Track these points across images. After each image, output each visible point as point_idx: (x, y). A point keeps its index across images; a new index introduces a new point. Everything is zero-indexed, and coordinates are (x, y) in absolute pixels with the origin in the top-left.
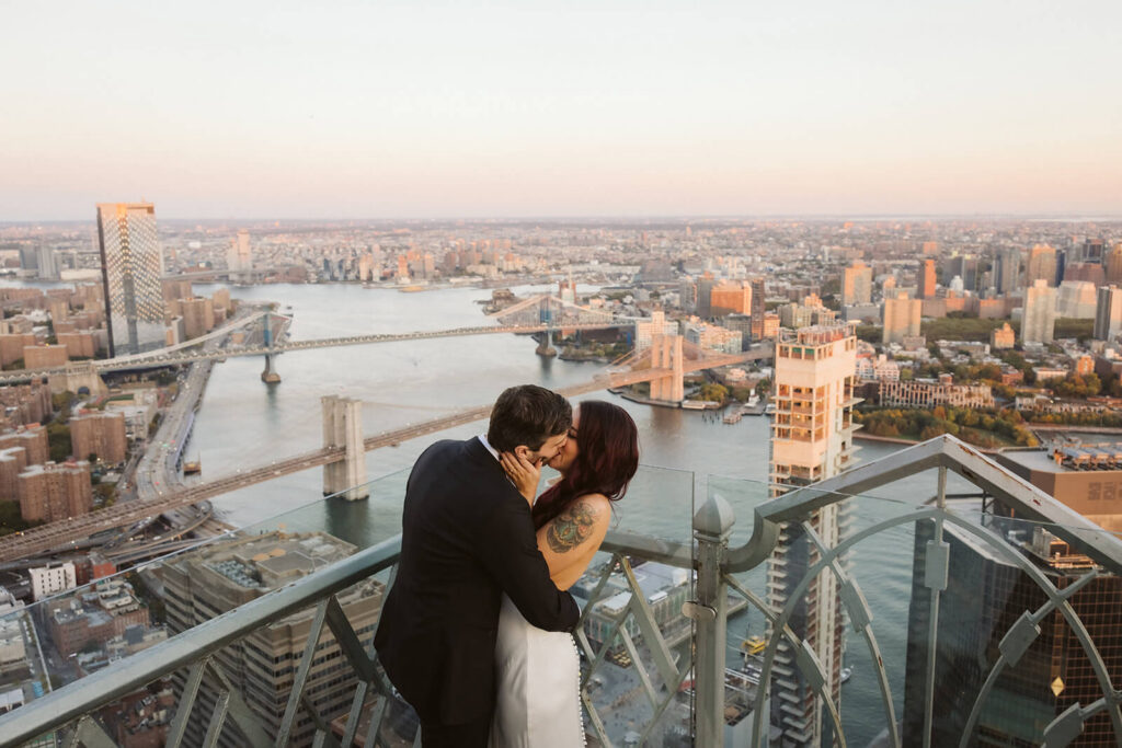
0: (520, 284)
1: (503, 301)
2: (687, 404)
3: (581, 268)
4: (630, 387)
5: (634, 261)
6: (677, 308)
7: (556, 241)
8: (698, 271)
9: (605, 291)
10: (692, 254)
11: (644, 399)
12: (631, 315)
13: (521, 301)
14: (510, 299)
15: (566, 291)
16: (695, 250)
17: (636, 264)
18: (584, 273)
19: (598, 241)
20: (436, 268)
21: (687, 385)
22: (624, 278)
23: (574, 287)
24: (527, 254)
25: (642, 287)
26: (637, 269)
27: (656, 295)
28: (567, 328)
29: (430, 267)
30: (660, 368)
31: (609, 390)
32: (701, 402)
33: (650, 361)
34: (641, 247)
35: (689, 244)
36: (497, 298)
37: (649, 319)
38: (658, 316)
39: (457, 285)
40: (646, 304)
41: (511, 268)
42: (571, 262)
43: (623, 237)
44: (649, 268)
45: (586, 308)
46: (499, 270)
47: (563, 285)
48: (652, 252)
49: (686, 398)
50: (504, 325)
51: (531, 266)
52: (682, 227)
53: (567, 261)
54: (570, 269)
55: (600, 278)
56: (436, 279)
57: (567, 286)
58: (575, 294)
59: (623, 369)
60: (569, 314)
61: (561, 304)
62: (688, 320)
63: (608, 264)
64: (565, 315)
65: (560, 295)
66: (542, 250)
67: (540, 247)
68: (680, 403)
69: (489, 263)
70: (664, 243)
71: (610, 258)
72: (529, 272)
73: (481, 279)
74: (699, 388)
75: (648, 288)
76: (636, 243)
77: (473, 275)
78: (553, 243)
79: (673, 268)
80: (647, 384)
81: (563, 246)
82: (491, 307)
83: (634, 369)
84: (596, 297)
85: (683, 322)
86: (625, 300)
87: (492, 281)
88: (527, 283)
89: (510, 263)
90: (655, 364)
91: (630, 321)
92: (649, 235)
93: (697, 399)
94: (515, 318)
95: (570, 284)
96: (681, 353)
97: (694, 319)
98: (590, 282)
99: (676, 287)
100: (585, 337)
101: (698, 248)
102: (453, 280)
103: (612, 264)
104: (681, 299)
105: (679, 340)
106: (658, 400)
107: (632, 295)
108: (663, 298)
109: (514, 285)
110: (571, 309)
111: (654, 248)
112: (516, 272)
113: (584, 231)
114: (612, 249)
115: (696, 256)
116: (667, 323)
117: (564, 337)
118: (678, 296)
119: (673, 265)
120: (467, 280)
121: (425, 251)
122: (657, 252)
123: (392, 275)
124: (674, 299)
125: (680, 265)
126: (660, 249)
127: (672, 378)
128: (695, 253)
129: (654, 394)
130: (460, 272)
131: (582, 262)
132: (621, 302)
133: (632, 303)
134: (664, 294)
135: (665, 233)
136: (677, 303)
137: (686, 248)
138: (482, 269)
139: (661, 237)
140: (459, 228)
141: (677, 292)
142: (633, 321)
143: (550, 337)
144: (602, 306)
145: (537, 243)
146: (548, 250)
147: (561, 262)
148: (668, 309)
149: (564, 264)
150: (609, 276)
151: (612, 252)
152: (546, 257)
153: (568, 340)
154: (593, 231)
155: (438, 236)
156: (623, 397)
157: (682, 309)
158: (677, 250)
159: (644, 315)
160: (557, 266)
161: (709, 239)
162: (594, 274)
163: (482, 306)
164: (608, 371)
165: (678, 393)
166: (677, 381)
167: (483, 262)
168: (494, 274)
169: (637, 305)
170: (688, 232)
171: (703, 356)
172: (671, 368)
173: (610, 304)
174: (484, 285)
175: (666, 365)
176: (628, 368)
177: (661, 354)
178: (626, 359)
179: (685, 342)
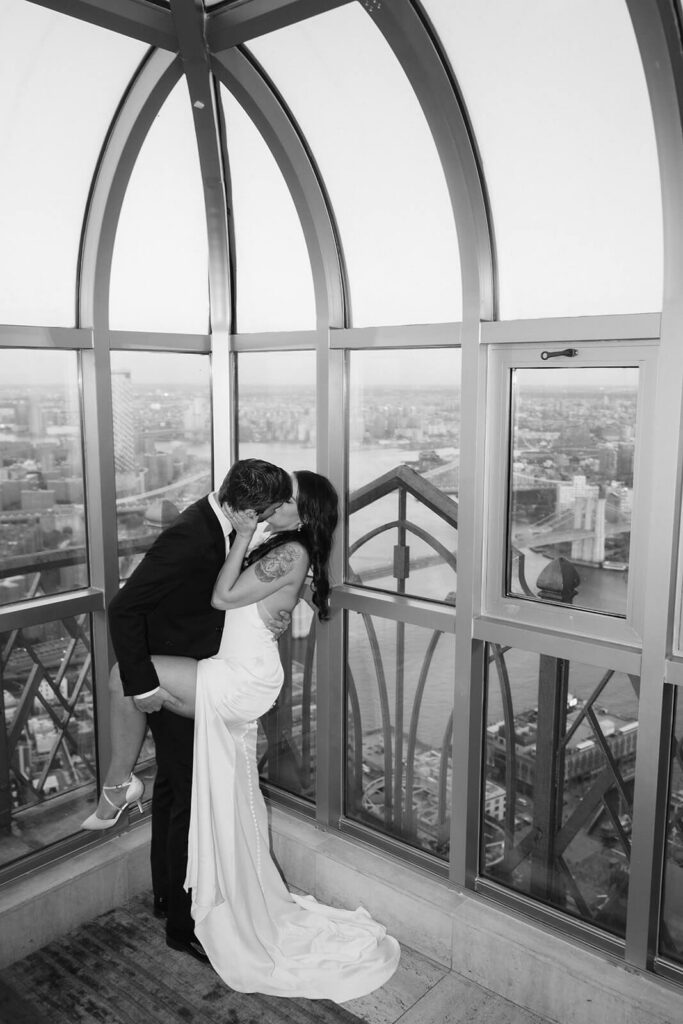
0: (443, 447)
1: (429, 463)
2: (607, 565)
4: (551, 547)
5: (553, 427)
6: (597, 473)
8: (617, 438)
9: (525, 455)
10: (609, 422)
12: (551, 478)
13: (446, 463)
14: (436, 460)
16: (612, 418)
17: (555, 430)
20: (366, 431)
21: (607, 547)
22: (543, 443)
24: (451, 420)
25: (561, 452)
26: (557, 435)
27: (576, 460)
29: (361, 430)
30: (582, 529)
31: (531, 549)
32: (622, 564)
33: (572, 522)
34: (560, 414)
35: (607, 412)
36: (424, 459)
37: (570, 483)
38: (580, 480)
39: (386, 447)
40: (566, 469)
41: (436, 432)
43: (541, 405)
44: (568, 434)
46: (425, 433)
48: (571, 419)
49: (607, 559)
51: (454, 431)
52: (600, 396)
55: (519, 443)
56: (366, 441)
59: (544, 530)
62: (609, 485)
63: (527, 430)
68: (601, 564)
69: (415, 427)
70: (582, 411)
71: (529, 424)
72: (452, 436)
73: (408, 442)
74: (619, 550)
75: (568, 454)
76: (555, 411)
77: (400, 437)
79: (592, 435)
80: (568, 545)
82: (417, 468)
83: (556, 530)
85: (603, 486)
86: (545, 464)
87: (418, 443)
88: (450, 446)
89: (436, 427)
90: (577, 524)
91: (551, 484)
92: (566, 403)
93: (618, 560)
94: (440, 478)
96: (603, 516)
97: (615, 484)
99: (595, 453)
101: (616, 416)
102: (382, 442)
103: (531, 430)
104: (601, 465)
105: (602, 504)
106: (578, 560)
107: (552, 460)
108: (583, 463)
109: (438, 447)
111: (574, 416)
112: (440, 436)
114: (531, 416)
115: (613, 424)
116: (588, 487)
118: (597, 461)
119: (592, 431)
120: (395, 442)
122: (575, 419)
124: (593, 464)
125: (598, 432)
126: (578, 416)
127: (594, 539)
128: (614, 421)
129: (575, 554)
130: (388, 434)
132: (542, 466)
133: (552, 467)
134: (584, 459)
135: (583, 402)
136: (596, 468)
137: (604, 416)
138: (409, 433)
139: (579, 405)
140: (387, 394)
141: (597, 458)
142: (555, 485)
144: (523, 470)
148: (589, 473)
150: (529, 441)
151: (531, 419)
155: (368, 402)
156: (544, 556)
157: (602, 474)
158: (595, 418)
159: (564, 478)
161: (626, 407)
164: (529, 531)
165: (600, 553)
166: (598, 543)
167: (409, 426)
168: (419, 436)
169: (557, 469)
170: (606, 401)
171: (624, 520)
172: (593, 530)
173: (531, 467)
174: (411, 447)
175: (588, 527)
176: (550, 529)
177: (584, 516)
178: (548, 520)
179: (606, 505)
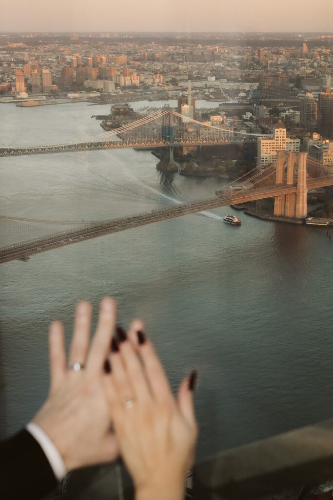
0: (138, 100)
1: (122, 117)
2: (310, 221)
3: (199, 84)
4: (252, 204)
5: (252, 77)
6: (298, 125)
7: (172, 57)
8: (317, 88)
9: (224, 107)
10: (309, 71)
11: (267, 216)
12: (251, 131)
13: (140, 117)
14: (129, 114)
15: (186, 107)
16: (312, 66)
17: (254, 81)
18: (201, 89)
19: (214, 57)
20: (53, 83)
21: (310, 202)
22: (242, 94)
23: (193, 104)
24: (144, 70)
25: (261, 103)
26: (256, 85)
27: (275, 112)
28: (188, 144)
29: (47, 83)
30: (284, 184)
31: (232, 207)
32: (325, 220)
33: (274, 177)
34: (258, 63)
35: (307, 61)
36: (116, 112)
37: (271, 136)
38: (281, 133)
39: (75, 100)
40: (267, 121)
41: (128, 83)
42: (191, 78)
43: (239, 53)
44: (267, 84)
45: (207, 124)
46: (117, 85)
47: (182, 101)
48: (269, 69)
49: (310, 214)
50: (124, 140)
51: (149, 82)
52: (299, 44)
53: (187, 77)
54: (189, 84)
55: (217, 94)
56: (53, 94)
57: (187, 103)
58: (194, 109)
59: (245, 186)
60: (190, 130)
61: (180, 119)
62: (311, 137)
63: (225, 80)
64: (186, 130)
65: (179, 110)
66: (159, 66)
67: (156, 63)
68: (304, 220)
69: (106, 78)
70: (281, 59)
71: (227, 74)
72: (146, 87)
73: (99, 94)
74: (322, 205)
75: (268, 105)
76: (253, 59)
77: (90, 90)
78: (170, 58)
79: (291, 85)
80: (271, 201)
81: (179, 62)
82: (110, 123)
83: (257, 186)
84: (216, 112)
85: (304, 138)
86: (245, 117)
87: (110, 96)
88: (145, 99)
89: (128, 78)
90: (279, 180)
91: (251, 137)
92: (264, 51)
93: (320, 216)
94: (135, 133)
95: (190, 99)
96: (305, 171)
97: (316, 136)
98: (207, 98)
99: (297, 103)
100: (207, 153)
101: (316, 64)
102: (71, 95)
103: (229, 80)
104: (301, 116)
105: (304, 158)
106: (281, 216)
107: (251, 112)
108: (283, 115)
109: (132, 100)
110: (190, 124)
111: (272, 65)
112: (134, 87)
113: (200, 46)
114: (228, 65)
115: (313, 73)
116: (289, 140)
117: (185, 153)
118: (298, 113)
119: (291, 81)
120: (85, 95)
121: (41, 66)
122: (274, 69)
123: (10, 89)
124: (294, 115)
125: (298, 82)
126: (277, 65)
127: (296, 195)
128: (313, 70)
129: (278, 211)
130: (77, 86)
131: (199, 78)
132: (241, 118)
133: (251, 119)
134: (284, 111)
135: (282, 50)
136: (297, 120)
137: (303, 65)
138: (100, 84)
139: (278, 53)
140: (75, 42)
141: (297, 109)
142: (256, 138)
143: (172, 154)
144: (223, 123)
145: (152, 59)
146: (164, 66)
147: (178, 78)
148: (289, 125)
149: (181, 80)
150: (226, 91)
151: (229, 68)
152: (163, 73)
153: (189, 155)
154: (209, 47)
155: (54, 51)
156: (246, 213)
157: (303, 126)
158: (294, 67)
159: (264, 131)
160: (174, 82)
161: (326, 56)
162: (211, 90)
163: (100, 121)
164: (230, 188)
165: (303, 209)
166: (301, 197)
167: (99, 77)
168: (111, 88)
169: (257, 122)
170: (305, 48)
171: (327, 173)
172: (295, 185)
173: (230, 120)
174: (102, 100)
175: (290, 182)
176: (252, 185)
177: (286, 170)
178: (248, 176)
179: (308, 158)
